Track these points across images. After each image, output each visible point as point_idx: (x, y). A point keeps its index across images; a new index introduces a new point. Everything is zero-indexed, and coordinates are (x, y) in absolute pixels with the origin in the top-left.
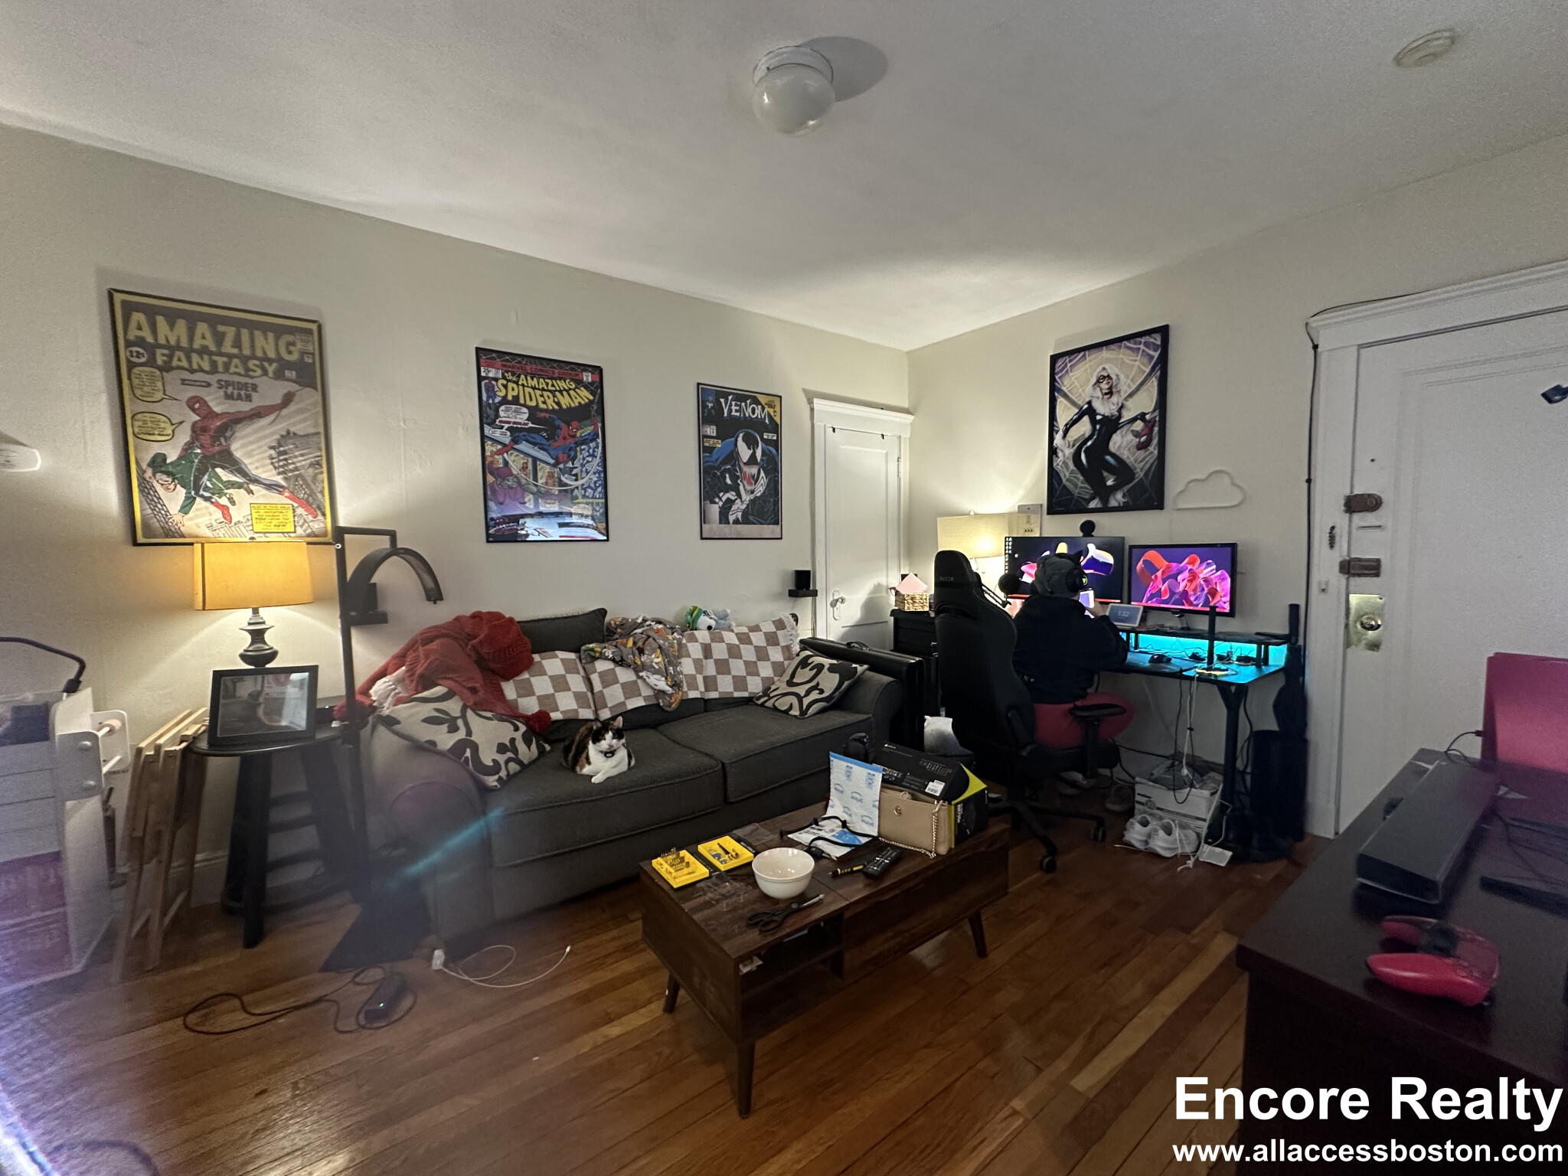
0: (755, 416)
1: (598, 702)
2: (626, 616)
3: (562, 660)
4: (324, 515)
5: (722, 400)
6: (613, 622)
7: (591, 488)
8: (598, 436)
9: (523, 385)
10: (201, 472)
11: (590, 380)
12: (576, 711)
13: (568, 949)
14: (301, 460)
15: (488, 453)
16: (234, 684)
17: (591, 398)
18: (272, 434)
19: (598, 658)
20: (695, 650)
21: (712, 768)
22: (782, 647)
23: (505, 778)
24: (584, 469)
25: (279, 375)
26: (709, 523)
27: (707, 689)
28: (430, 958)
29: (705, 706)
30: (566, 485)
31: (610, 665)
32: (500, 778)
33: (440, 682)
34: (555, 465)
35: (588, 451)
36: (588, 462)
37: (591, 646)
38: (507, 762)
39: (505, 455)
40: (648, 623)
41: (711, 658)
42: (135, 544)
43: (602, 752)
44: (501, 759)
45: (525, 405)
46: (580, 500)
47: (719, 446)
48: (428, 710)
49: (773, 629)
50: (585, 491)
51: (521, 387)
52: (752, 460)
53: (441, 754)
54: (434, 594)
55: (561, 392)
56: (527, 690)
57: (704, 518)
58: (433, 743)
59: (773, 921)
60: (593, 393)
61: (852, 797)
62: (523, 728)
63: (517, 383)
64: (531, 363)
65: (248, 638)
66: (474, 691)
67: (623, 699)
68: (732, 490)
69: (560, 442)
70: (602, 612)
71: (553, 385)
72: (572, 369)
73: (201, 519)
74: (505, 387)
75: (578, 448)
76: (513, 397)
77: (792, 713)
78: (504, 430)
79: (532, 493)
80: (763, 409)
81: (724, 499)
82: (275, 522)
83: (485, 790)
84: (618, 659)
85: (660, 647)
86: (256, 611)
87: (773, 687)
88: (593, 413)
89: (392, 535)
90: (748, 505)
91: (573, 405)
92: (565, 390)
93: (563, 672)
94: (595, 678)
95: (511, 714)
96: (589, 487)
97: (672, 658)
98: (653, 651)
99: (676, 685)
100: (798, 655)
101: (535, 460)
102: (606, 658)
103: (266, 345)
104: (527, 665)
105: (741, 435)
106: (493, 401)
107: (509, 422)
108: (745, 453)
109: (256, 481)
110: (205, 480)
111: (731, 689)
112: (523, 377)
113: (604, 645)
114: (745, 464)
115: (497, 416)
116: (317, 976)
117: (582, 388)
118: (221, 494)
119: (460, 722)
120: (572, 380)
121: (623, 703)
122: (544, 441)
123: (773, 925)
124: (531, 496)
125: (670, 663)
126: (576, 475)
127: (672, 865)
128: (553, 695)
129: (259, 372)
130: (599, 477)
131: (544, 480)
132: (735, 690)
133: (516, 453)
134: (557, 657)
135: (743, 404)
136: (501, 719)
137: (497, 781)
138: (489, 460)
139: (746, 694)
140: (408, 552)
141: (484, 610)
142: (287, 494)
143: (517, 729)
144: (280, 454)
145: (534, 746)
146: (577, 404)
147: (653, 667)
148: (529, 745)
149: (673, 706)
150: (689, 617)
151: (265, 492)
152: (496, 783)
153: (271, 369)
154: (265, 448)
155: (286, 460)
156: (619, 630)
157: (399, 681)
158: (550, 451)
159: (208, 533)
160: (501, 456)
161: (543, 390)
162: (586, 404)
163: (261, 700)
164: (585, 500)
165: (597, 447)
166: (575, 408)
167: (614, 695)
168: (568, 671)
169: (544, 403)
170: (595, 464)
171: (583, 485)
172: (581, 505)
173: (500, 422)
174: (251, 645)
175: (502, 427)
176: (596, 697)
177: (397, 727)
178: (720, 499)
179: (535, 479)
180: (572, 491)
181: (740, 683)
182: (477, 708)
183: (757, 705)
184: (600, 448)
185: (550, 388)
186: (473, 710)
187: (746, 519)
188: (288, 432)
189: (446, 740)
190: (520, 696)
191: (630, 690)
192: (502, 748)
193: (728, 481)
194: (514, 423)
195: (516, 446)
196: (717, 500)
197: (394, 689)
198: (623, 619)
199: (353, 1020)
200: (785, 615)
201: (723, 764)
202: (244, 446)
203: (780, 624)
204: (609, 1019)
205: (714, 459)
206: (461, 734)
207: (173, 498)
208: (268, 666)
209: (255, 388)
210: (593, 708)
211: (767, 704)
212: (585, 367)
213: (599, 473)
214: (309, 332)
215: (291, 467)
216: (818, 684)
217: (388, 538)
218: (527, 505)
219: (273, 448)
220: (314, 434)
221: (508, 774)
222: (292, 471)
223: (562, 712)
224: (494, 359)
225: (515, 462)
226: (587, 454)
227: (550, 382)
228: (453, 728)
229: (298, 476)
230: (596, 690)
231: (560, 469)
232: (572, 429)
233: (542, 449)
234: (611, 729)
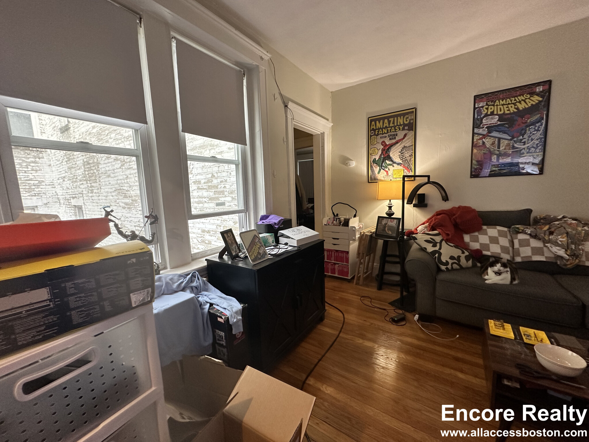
1: (515, 253)
2: (549, 214)
3: (498, 230)
4: (412, 171)
6: (538, 216)
7: (534, 148)
8: (543, 119)
9: (497, 105)
10: (383, 162)
11: (541, 90)
12: (500, 254)
13: (457, 336)
14: (407, 155)
15: (475, 140)
17: (541, 99)
18: (400, 148)
19: (521, 233)
23: (450, 269)
24: (530, 138)
25: (403, 129)
30: (517, 148)
31: (528, 237)
32: (447, 268)
33: (437, 229)
34: (511, 140)
35: (535, 129)
36: (533, 134)
37: (518, 226)
38: (452, 264)
40: (565, 219)
42: (369, 182)
43: (494, 272)
45: (497, 115)
46: (526, 155)
48: (428, 238)
50: (529, 150)
51: (496, 107)
53: (427, 253)
54: (446, 198)
55: (520, 102)
56: (476, 240)
58: (426, 249)
59: (533, 374)
60: (542, 97)
62: (467, 253)
63: (494, 105)
64: (503, 93)
65: (388, 208)
66: (448, 235)
67: (530, 255)
69: (516, 128)
70: (530, 211)
71: (515, 100)
72: (529, 88)
74: (487, 109)
75: (528, 129)
76: (491, 112)
78: (484, 128)
79: (496, 155)
82: (399, 175)
83: (439, 270)
84: (533, 234)
85: (567, 233)
86: (390, 201)
88: (541, 107)
89: (429, 177)
91: (527, 106)
92: (523, 100)
93: (497, 236)
94: (516, 242)
95: (462, 246)
97: (576, 240)
98: (561, 234)
99: (575, 256)
101: (499, 139)
102: (526, 233)
103: (401, 121)
104: (479, 229)
106: (480, 116)
109: (395, 163)
110: (384, 165)
112: (497, 101)
113: (526, 227)
115: (481, 123)
116: (387, 304)
117: (535, 96)
118: (386, 167)
119: (438, 245)
120: (528, 94)
121: (530, 257)
123: (530, 375)
124: (495, 156)
125: (572, 243)
126: (524, 142)
128: (489, 244)
129: (398, 129)
130: (540, 142)
131: (504, 148)
134: (496, 228)
136: (456, 247)
137: (446, 268)
138: (475, 143)
140: (434, 183)
141: (464, 205)
142: (402, 166)
143: (463, 253)
144: (402, 154)
145: (470, 262)
146: (530, 105)
147: (557, 243)
148: (467, 261)
149: (569, 266)
151: (397, 166)
152: (445, 269)
153: (401, 128)
154: (398, 152)
155: (403, 155)
157: (426, 227)
158: (509, 133)
159: (383, 179)
160: (481, 141)
161: (509, 104)
162: (537, 104)
163: (387, 226)
164: (529, 154)
165: (541, 125)
166: (529, 108)
167: (526, 252)
168: (500, 235)
169: (509, 110)
170: (539, 135)
171: (528, 146)
172: (525, 157)
173: (483, 125)
174: (389, 210)
175: (483, 127)
176: (515, 250)
177: (416, 241)
179: (499, 148)
180: (521, 150)
184: (544, 125)
185: (513, 102)
186: (446, 242)
188: (404, 147)
189: (430, 248)
190: (471, 241)
191: (536, 251)
192: (452, 258)
194: (490, 124)
197: (424, 230)
198: (547, 215)
201: (583, 305)
202: (393, 153)
206: (437, 248)
207: (376, 169)
208: (392, 217)
209: (397, 134)
210: (512, 254)
212: (538, 84)
213: (541, 139)
214: (413, 112)
215: (404, 157)
217: (427, 178)
218: (493, 160)
219: (400, 152)
220: (411, 146)
221: (452, 267)
222: (404, 158)
223: (491, 252)
224: (483, 98)
225: (488, 142)
226: (534, 130)
227: (513, 99)
228: (435, 245)
229: (406, 160)
230: (515, 247)
231: (514, 141)
232: (525, 120)
233: (505, 133)
234: (500, 263)
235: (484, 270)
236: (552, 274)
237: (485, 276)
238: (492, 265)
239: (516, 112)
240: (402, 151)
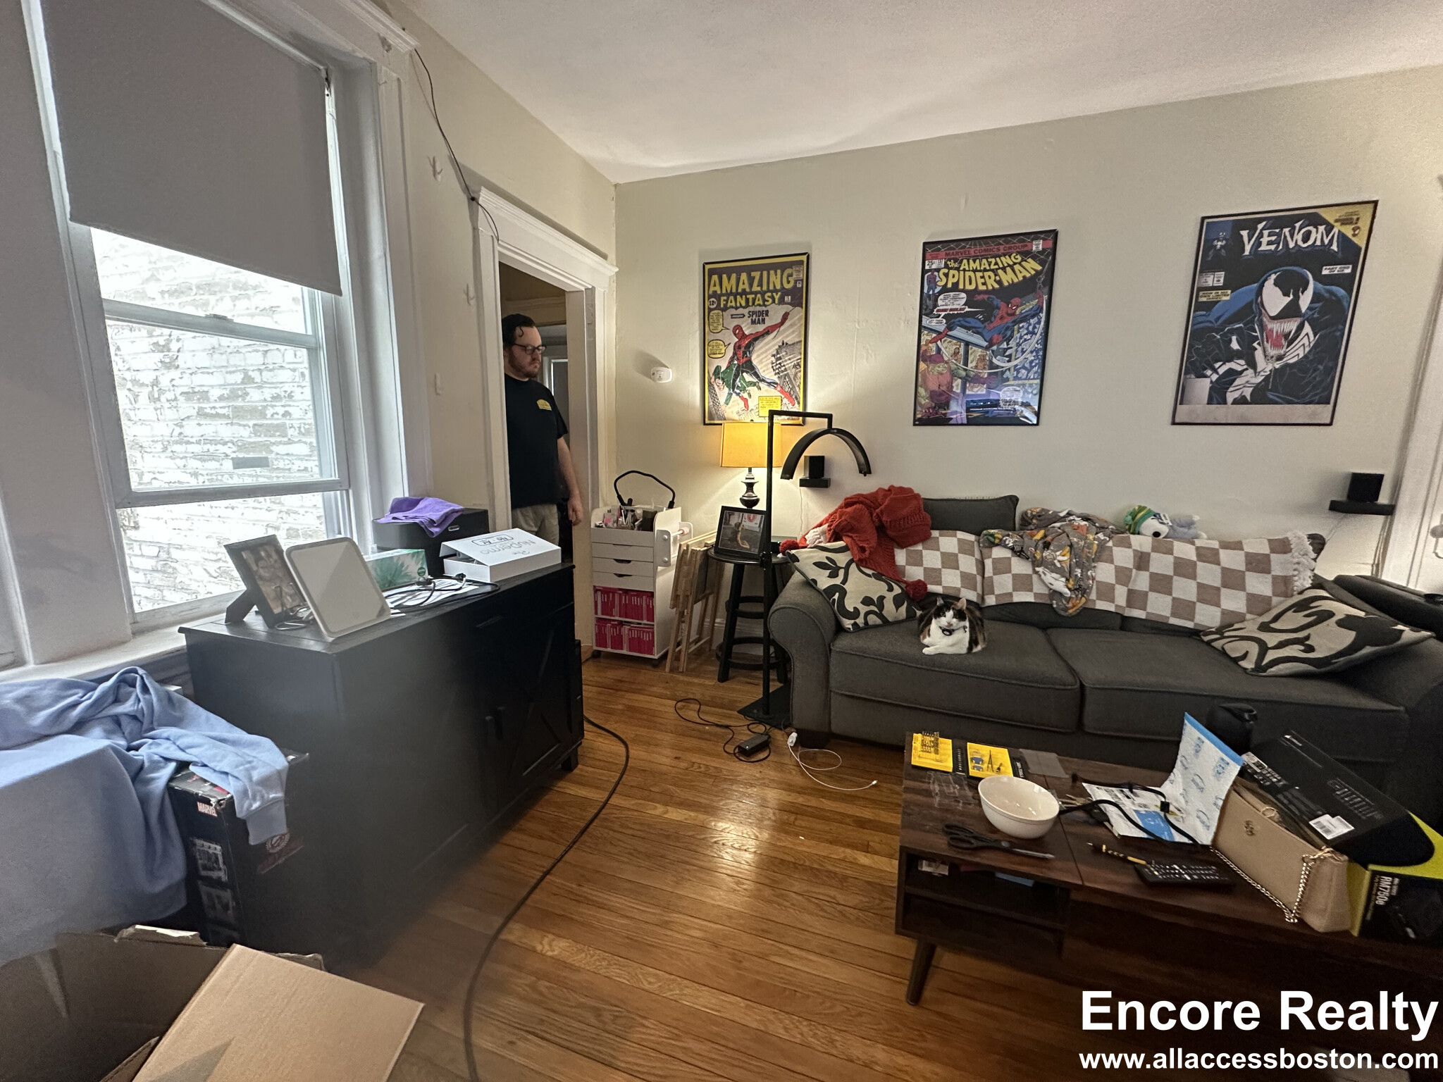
0: (1310, 242)
1: (988, 587)
2: (1046, 508)
3: (959, 540)
4: (799, 403)
5: (1245, 233)
6: (1029, 512)
7: (1026, 369)
8: (1041, 311)
9: (964, 270)
10: (736, 376)
11: (1041, 248)
12: (959, 590)
13: (875, 782)
14: (788, 363)
15: (923, 343)
16: (732, 516)
17: (1039, 268)
18: (774, 345)
19: (997, 545)
20: (1124, 557)
21: (1065, 685)
22: (1275, 578)
23: (861, 625)
24: (1020, 349)
25: (782, 301)
26: (1189, 403)
27: (1130, 603)
28: (789, 735)
29: (1124, 623)
30: (997, 367)
31: (1008, 554)
32: (855, 625)
33: (844, 538)
34: (987, 348)
35: (1027, 329)
36: (1026, 340)
37: (992, 531)
38: (867, 614)
39: (939, 343)
40: (1071, 518)
41: (1147, 570)
42: (705, 424)
43: (940, 628)
44: (863, 609)
45: (963, 291)
46: (1011, 382)
47: (1227, 298)
48: (822, 556)
49: (1265, 549)
50: (1018, 373)
51: (962, 273)
52: (1291, 311)
53: (818, 591)
54: (865, 469)
55: (1004, 269)
56: (917, 560)
57: (1181, 396)
58: (815, 581)
59: (969, 842)
60: (1042, 263)
61: (1193, 780)
62: (897, 590)
63: (958, 269)
64: (975, 245)
65: (744, 488)
66: (863, 550)
67: (1010, 590)
68: (1239, 358)
69: (996, 323)
70: (1013, 500)
71: (996, 264)
72: (1020, 241)
74: (946, 275)
75: (1016, 327)
76: (953, 284)
77: (1243, 664)
78: (940, 318)
79: (960, 378)
80: (1330, 228)
81: (1221, 371)
83: (840, 629)
84: (1018, 548)
85: (1071, 546)
86: (750, 470)
87: (1236, 626)
88: (1040, 284)
89: (829, 417)
90: (1267, 377)
91: (1016, 280)
92: (1009, 265)
93: (957, 552)
94: (988, 563)
95: (888, 573)
96: (1024, 367)
97: (1083, 560)
98: (1061, 548)
99: (1081, 590)
100: (1301, 593)
101: (967, 344)
102: (1006, 546)
103: (776, 280)
104: (924, 538)
105: (1273, 277)
106: (934, 291)
107: (945, 310)
108: (1276, 302)
109: (763, 380)
110: (738, 383)
111: (1167, 613)
112: (965, 261)
113: (1007, 533)
114: (1273, 318)
115: (935, 305)
116: (736, 713)
117: (1030, 260)
118: (744, 389)
119: (841, 572)
120: (1018, 253)
121: (1011, 595)
122: (979, 324)
123: (965, 845)
124: (959, 381)
125: (1078, 565)
126: (1010, 356)
127: (925, 745)
128: (940, 569)
129: (771, 300)
130: (1037, 356)
131: (974, 364)
132: (1174, 614)
133: (949, 340)
134: (955, 536)
135: (1286, 231)
136: (878, 576)
138: (923, 348)
139: (1190, 625)
140: (841, 433)
141: (897, 484)
142: (779, 389)
143: (891, 589)
144: (778, 359)
145: (903, 609)
146: (1021, 279)
147: (1054, 565)
148: (898, 606)
149: (1070, 611)
150: (1130, 518)
151: (767, 388)
152: (850, 627)
154: (770, 356)
155: (780, 364)
156: (1034, 521)
157: (823, 533)
158: (985, 334)
159: (736, 417)
160: (935, 344)
161: (985, 270)
162: (1033, 277)
163: (740, 529)
164: (1017, 382)
165: (1039, 323)
166: (1020, 283)
167: (1003, 584)
168: (961, 551)
169: (984, 284)
170: (1034, 342)
171: (1016, 366)
172: (1011, 388)
173: (938, 311)
174: (747, 492)
175: (939, 316)
176: (985, 581)
178: (1215, 371)
179: (966, 364)
180: (1003, 373)
181: (1184, 608)
182: (861, 563)
183: (1203, 641)
184: (1042, 323)
185: (993, 267)
186: (858, 566)
187: (1260, 395)
188: (783, 344)
189: (824, 581)
190: (908, 563)
191: (1022, 582)
192: (867, 601)
193: (1235, 345)
194: (951, 310)
195: (950, 333)
196: (1209, 372)
197: (819, 538)
198: (1043, 510)
199: (733, 747)
200: (1298, 533)
201: (1082, 686)
202: (758, 356)
203: (1282, 546)
204: (866, 849)
205: (1212, 318)
206: (838, 581)
207: (723, 393)
208: (754, 508)
209: (767, 312)
210: (979, 590)
211: (1214, 644)
212: (1035, 235)
213: (1037, 351)
214: (801, 262)
215: (783, 369)
216: (1308, 638)
217: (826, 420)
218: (954, 390)
219: (774, 356)
220: (797, 343)
221: (866, 623)
222: (783, 371)
223: (944, 587)
224: (939, 250)
225: (947, 348)
226: (1026, 332)
227: (993, 260)
228: (833, 575)
229: (786, 375)
230: (986, 575)
231: (993, 351)
232: (1011, 308)
233: (978, 333)
234: (953, 609)
235: (925, 624)
236: (1044, 627)
237: (924, 638)
238: (939, 613)
239: (997, 290)
240: (778, 353)
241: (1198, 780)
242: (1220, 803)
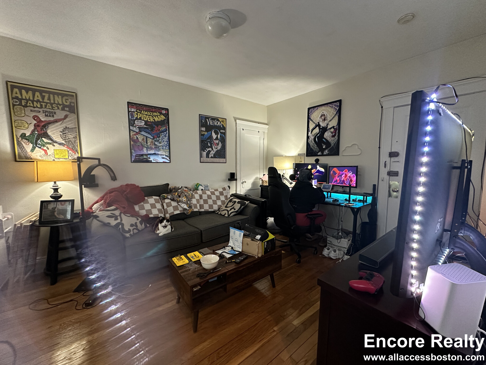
0: (218, 125)
1: (166, 212)
3: (154, 199)
4: (78, 153)
5: (207, 120)
6: (171, 188)
7: (165, 146)
8: (167, 130)
9: (143, 114)
10: (38, 139)
11: (165, 113)
12: (158, 214)
13: (150, 285)
14: (70, 136)
15: (131, 135)
16: (47, 204)
17: (165, 118)
18: (61, 128)
19: (166, 199)
20: (197, 196)
21: (198, 232)
22: (225, 196)
23: (132, 234)
24: (162, 140)
25: (63, 109)
26: (203, 158)
27: (200, 208)
28: (107, 288)
29: (200, 213)
30: (157, 145)
31: (169, 201)
32: (130, 235)
33: (114, 205)
34: (153, 139)
36: (164, 138)
37: (164, 195)
38: (133, 229)
39: (137, 135)
40: (183, 188)
41: (202, 199)
42: (16, 161)
44: (131, 228)
45: (143, 120)
46: (161, 150)
47: (206, 134)
48: (109, 213)
49: (222, 190)
50: (163, 147)
51: (142, 115)
52: (217, 138)
53: (112, 226)
54: (114, 178)
55: (155, 116)
56: (143, 208)
57: (201, 156)
58: (109, 223)
60: (165, 117)
61: (235, 240)
62: (140, 219)
63: (141, 113)
64: (145, 107)
65: (53, 191)
66: (124, 208)
67: (173, 211)
68: (210, 148)
69: (155, 132)
70: (168, 185)
71: (153, 114)
72: (158, 109)
73: (38, 154)
74: (137, 114)
75: (161, 134)
76: (140, 117)
77: (225, 216)
78: (136, 128)
80: (220, 123)
81: (208, 150)
82: (62, 155)
83: (125, 238)
84: (172, 199)
85: (186, 196)
86: (55, 183)
87: (221, 208)
88: (165, 123)
89: (99, 160)
90: (215, 152)
92: (156, 115)
93: (154, 202)
94: (165, 204)
95: (135, 214)
96: (164, 146)
97: (189, 199)
98: (183, 197)
99: (190, 207)
100: (229, 198)
101: (147, 137)
102: (168, 199)
103: (58, 100)
104: (143, 200)
105: (213, 131)
106: (133, 118)
107: (138, 125)
108: (214, 136)
109: (56, 142)
110: (39, 142)
111: (208, 208)
112: (143, 111)
113: (168, 194)
114: (215, 140)
115: (134, 123)
116: (72, 293)
117: (162, 115)
118: (44, 146)
119: (119, 217)
120: (159, 112)
121: (173, 212)
122: (149, 131)
124: (145, 148)
125: (189, 200)
126: (160, 142)
127: (178, 260)
128: (151, 209)
129: (56, 108)
130: (167, 143)
131: (149, 144)
132: (209, 208)
133: (140, 135)
134: (153, 198)
135: (214, 121)
136: (132, 216)
137: (129, 235)
138: (132, 137)
139: (213, 210)
140: (105, 166)
141: (130, 183)
142: (66, 146)
143: (138, 219)
144: (63, 134)
145: (143, 225)
146: (160, 120)
147: (183, 201)
148: (141, 224)
149: (189, 213)
150: (196, 186)
151: (58, 146)
153: (60, 107)
154: (59, 132)
155: (65, 136)
156: (173, 190)
157: (101, 205)
158: (152, 135)
159: (40, 158)
160: (135, 136)
161: (149, 115)
162: (163, 120)
163: (56, 210)
164: (163, 150)
166: (160, 121)
167: (170, 210)
168: (156, 202)
169: (150, 119)
170: (166, 139)
171: (162, 145)
172: (161, 152)
173: (135, 125)
174: (54, 193)
175: (136, 127)
176: (165, 210)
177: (98, 218)
178: (206, 150)
179: (147, 143)
180: (159, 147)
181: (211, 206)
182: (125, 213)
183: (216, 213)
184: (168, 134)
185: (151, 115)
187: (215, 157)
188: (66, 127)
189: (113, 222)
190: (140, 210)
191: (175, 208)
192: (132, 225)
193: (209, 145)
194: (140, 126)
195: (140, 133)
196: (205, 151)
198: (175, 187)
199: (81, 306)
200: (226, 186)
201: (201, 231)
202: (51, 131)
203: (224, 189)
204: (159, 306)
205: (204, 138)
206: (119, 221)
208: (59, 199)
209: (55, 113)
210: (164, 213)
211: (219, 213)
212: (163, 109)
214: (73, 96)
215: (67, 138)
216: (234, 207)
217: (97, 160)
218: (144, 151)
219: (61, 132)
220: (74, 128)
222: (67, 139)
223: (153, 215)
224: (133, 105)
225: (140, 138)
226: (164, 136)
227: (151, 113)
228: (116, 219)
229: (69, 141)
230: (165, 208)
231: (155, 140)
232: (159, 128)
233: (149, 134)
236: (183, 219)
239: (154, 122)
240: (63, 131)
241: (236, 239)
242: (242, 242)
